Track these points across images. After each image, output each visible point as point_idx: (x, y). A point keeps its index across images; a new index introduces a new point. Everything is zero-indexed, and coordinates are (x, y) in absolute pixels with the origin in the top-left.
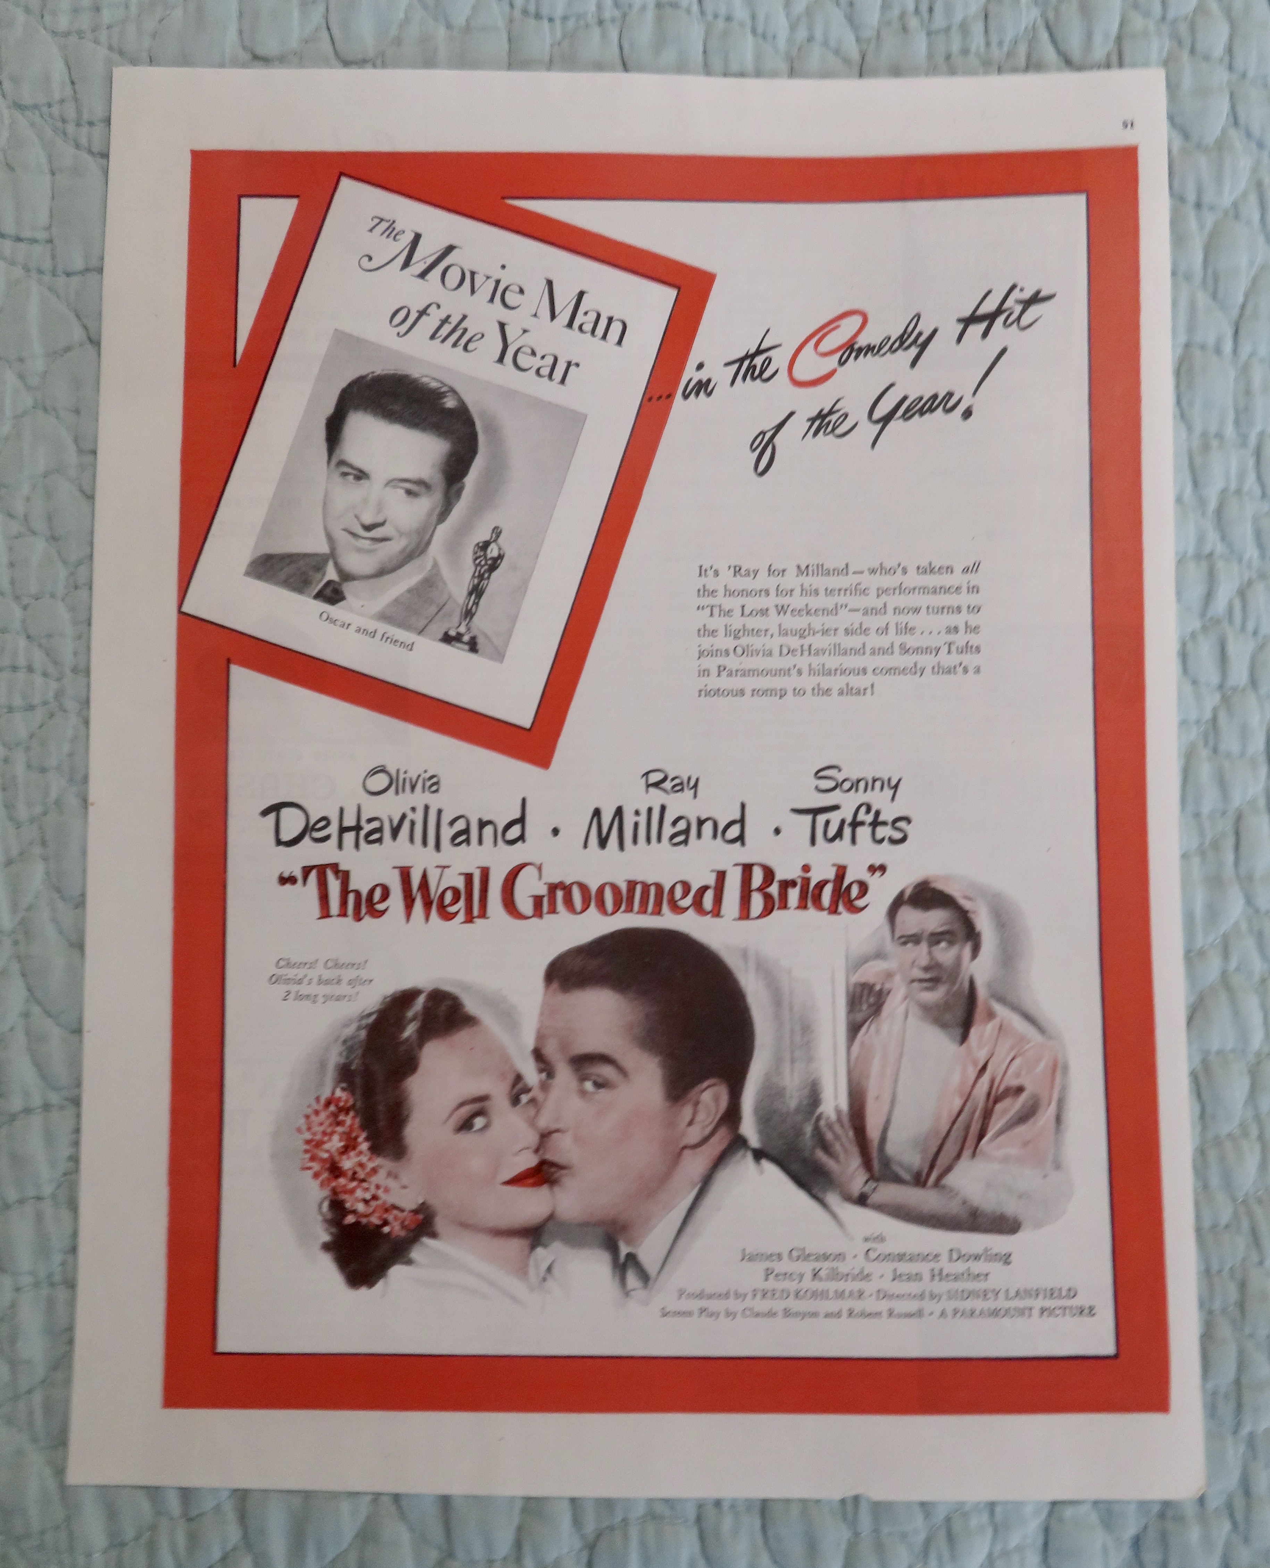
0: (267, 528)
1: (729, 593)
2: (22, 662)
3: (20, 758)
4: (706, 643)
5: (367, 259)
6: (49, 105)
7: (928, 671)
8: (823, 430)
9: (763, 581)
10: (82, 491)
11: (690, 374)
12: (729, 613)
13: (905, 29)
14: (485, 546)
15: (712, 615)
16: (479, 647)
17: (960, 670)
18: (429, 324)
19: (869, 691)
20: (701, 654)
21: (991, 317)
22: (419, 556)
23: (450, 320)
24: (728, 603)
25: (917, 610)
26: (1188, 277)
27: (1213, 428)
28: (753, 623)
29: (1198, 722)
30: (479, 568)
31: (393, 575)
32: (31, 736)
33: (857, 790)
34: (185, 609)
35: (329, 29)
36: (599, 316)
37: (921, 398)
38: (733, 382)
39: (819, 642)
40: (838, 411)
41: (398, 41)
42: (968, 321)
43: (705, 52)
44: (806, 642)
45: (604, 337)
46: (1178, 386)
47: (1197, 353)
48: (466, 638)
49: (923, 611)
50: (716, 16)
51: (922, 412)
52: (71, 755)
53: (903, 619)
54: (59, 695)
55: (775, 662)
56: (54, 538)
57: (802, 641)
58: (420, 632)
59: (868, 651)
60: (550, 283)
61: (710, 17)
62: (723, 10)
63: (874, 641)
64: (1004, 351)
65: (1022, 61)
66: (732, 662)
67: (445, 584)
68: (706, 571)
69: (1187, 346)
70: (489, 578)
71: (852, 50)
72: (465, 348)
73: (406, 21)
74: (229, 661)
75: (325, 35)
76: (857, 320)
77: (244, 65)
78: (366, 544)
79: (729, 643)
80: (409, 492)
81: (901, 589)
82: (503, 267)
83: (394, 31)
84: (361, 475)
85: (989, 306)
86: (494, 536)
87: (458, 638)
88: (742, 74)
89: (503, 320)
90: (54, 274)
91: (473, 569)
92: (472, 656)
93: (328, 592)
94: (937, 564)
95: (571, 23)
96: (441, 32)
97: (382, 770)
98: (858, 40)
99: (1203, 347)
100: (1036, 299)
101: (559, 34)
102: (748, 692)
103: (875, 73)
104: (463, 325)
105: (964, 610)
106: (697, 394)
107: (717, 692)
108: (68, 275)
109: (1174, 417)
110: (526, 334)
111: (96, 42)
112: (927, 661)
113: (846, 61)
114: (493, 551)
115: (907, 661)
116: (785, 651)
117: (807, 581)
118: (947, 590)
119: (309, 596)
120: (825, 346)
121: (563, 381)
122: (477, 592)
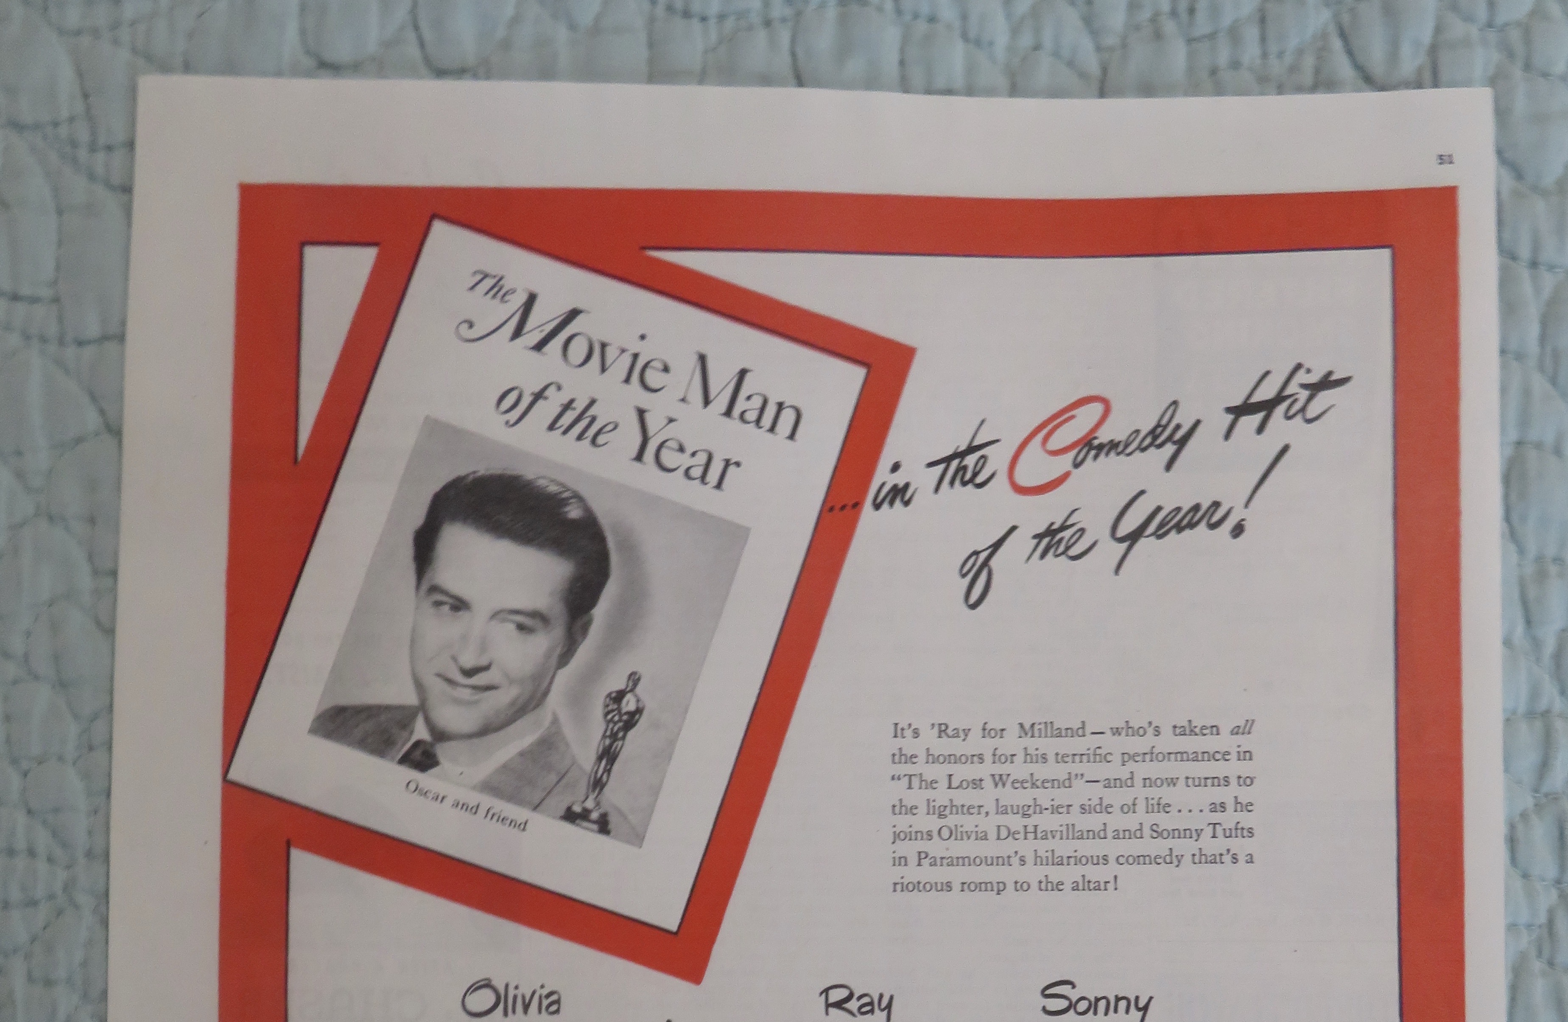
0: (337, 673)
1: (932, 759)
2: (21, 844)
3: (18, 968)
4: (903, 822)
5: (466, 326)
6: (56, 124)
7: (1187, 859)
8: (1052, 551)
9: (976, 744)
10: (98, 623)
11: (882, 477)
12: (932, 784)
13: (1158, 35)
14: (619, 697)
15: (910, 788)
16: (611, 826)
17: (1227, 858)
18: (546, 410)
19: (1111, 886)
20: (896, 836)
21: (1268, 406)
22: (535, 708)
23: (574, 405)
24: (932, 772)
25: (1173, 782)
26: (1520, 357)
27: (1551, 551)
28: (963, 797)
29: (1529, 926)
30: (611, 726)
31: (502, 733)
32: (33, 940)
33: (1095, 1013)
34: (233, 775)
35: (416, 28)
36: (765, 402)
37: (1178, 509)
38: (937, 489)
39: (1047, 822)
40: (1072, 525)
41: (506, 45)
42: (1239, 411)
43: (902, 63)
44: (1030, 822)
45: (772, 429)
46: (1506, 497)
47: (1532, 454)
48: (595, 816)
49: (1181, 782)
50: (916, 16)
51: (1179, 528)
52: (84, 964)
53: (1154, 793)
54: (67, 887)
55: (990, 848)
56: (62, 684)
57: (1026, 821)
58: (535, 808)
59: (1110, 834)
60: (702, 359)
61: (908, 17)
62: (925, 10)
63: (1117, 821)
64: (1285, 449)
65: (1308, 78)
66: (936, 848)
67: (567, 745)
68: (903, 729)
69: (1519, 444)
70: (624, 738)
71: (1092, 63)
72: (594, 442)
73: (516, 20)
74: (288, 844)
75: (411, 36)
76: (1097, 409)
77: (308, 74)
78: (465, 694)
79: (932, 823)
80: (521, 627)
81: (1151, 755)
82: (643, 337)
83: (501, 33)
84: (458, 603)
85: (1266, 392)
86: (631, 684)
87: (584, 815)
88: (949, 92)
89: (643, 406)
90: (61, 342)
91: (603, 727)
92: (602, 838)
93: (417, 754)
94: (1198, 723)
95: (730, 24)
96: (562, 34)
97: (487, 984)
98: (1099, 49)
99: (1539, 446)
100: (1327, 383)
101: (714, 37)
102: (956, 887)
103: (1119, 93)
104: (591, 412)
105: (1233, 781)
106: (891, 503)
107: (917, 886)
108: (80, 343)
109: (1503, 536)
110: (672, 425)
111: (116, 42)
112: (1185, 847)
113: (1083, 75)
114: (629, 704)
115: (1160, 847)
116: (1004, 833)
117: (1031, 743)
118: (1212, 756)
119: (392, 759)
120: (1056, 442)
121: (719, 486)
122: (609, 755)
